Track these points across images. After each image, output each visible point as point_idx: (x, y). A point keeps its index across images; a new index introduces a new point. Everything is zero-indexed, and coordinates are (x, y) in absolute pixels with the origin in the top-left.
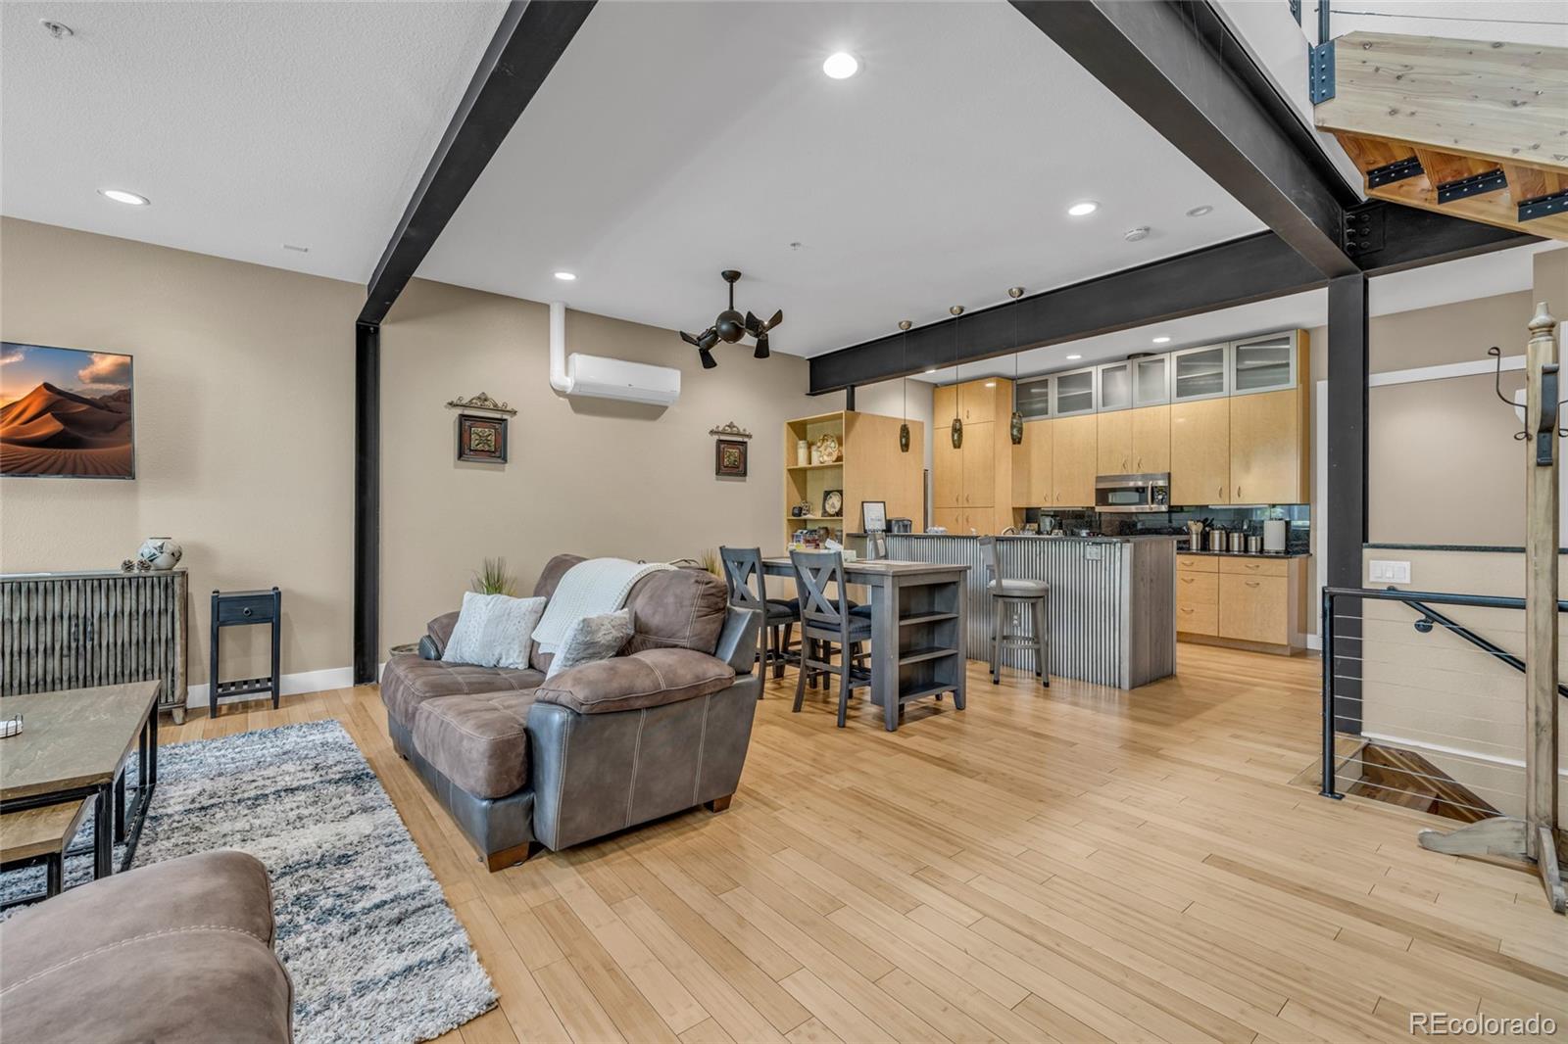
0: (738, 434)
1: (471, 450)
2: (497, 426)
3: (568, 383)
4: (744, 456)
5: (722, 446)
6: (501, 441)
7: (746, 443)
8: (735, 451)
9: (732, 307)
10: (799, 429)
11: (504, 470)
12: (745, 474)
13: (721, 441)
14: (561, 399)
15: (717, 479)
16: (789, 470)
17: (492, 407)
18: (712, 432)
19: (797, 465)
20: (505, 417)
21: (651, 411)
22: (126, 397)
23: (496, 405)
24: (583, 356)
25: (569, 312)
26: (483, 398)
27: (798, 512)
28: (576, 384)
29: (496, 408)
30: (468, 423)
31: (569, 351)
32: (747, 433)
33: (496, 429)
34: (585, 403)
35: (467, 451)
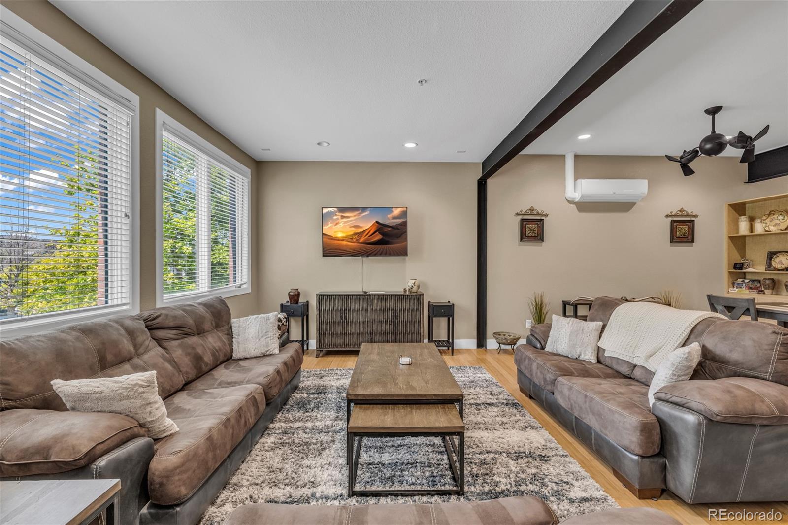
0: (687, 215)
1: (526, 236)
2: (539, 223)
3: (577, 196)
4: (692, 230)
5: (675, 224)
6: (540, 231)
7: (694, 221)
8: (685, 228)
9: (714, 131)
10: (739, 209)
11: (541, 246)
12: (693, 241)
13: (674, 221)
14: (571, 205)
15: (671, 246)
16: (730, 237)
17: (536, 213)
18: (667, 216)
19: (738, 233)
20: (542, 218)
21: (625, 206)
22: (405, 224)
23: (538, 213)
24: (586, 180)
25: (577, 157)
26: (532, 209)
27: (739, 266)
28: (582, 196)
29: (538, 214)
30: (525, 223)
31: (576, 178)
32: (694, 214)
33: (538, 225)
34: (585, 206)
35: (524, 237)
